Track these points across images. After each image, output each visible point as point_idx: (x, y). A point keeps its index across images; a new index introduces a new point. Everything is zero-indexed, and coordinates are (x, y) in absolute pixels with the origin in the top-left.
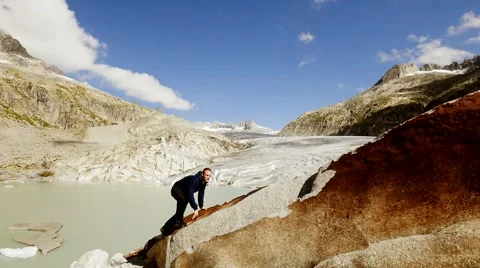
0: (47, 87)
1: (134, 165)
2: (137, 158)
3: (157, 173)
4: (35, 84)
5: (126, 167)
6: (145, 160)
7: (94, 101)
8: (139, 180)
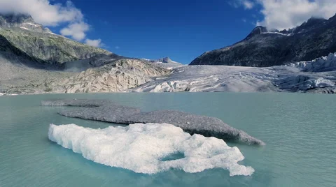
0: (44, 39)
1: (103, 81)
2: (104, 76)
3: (120, 87)
4: (38, 38)
5: (97, 83)
6: (109, 77)
7: (68, 46)
8: (107, 91)
